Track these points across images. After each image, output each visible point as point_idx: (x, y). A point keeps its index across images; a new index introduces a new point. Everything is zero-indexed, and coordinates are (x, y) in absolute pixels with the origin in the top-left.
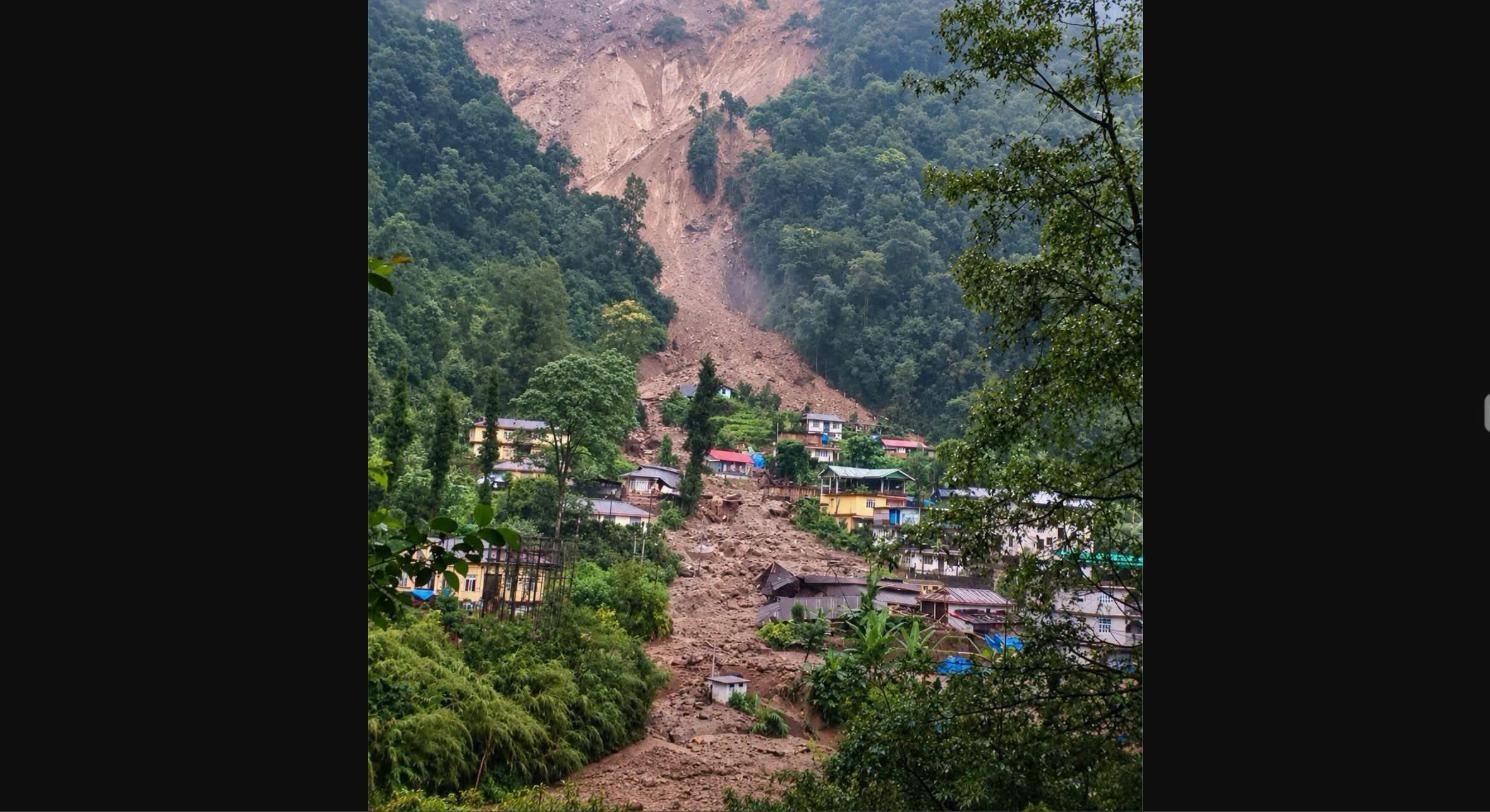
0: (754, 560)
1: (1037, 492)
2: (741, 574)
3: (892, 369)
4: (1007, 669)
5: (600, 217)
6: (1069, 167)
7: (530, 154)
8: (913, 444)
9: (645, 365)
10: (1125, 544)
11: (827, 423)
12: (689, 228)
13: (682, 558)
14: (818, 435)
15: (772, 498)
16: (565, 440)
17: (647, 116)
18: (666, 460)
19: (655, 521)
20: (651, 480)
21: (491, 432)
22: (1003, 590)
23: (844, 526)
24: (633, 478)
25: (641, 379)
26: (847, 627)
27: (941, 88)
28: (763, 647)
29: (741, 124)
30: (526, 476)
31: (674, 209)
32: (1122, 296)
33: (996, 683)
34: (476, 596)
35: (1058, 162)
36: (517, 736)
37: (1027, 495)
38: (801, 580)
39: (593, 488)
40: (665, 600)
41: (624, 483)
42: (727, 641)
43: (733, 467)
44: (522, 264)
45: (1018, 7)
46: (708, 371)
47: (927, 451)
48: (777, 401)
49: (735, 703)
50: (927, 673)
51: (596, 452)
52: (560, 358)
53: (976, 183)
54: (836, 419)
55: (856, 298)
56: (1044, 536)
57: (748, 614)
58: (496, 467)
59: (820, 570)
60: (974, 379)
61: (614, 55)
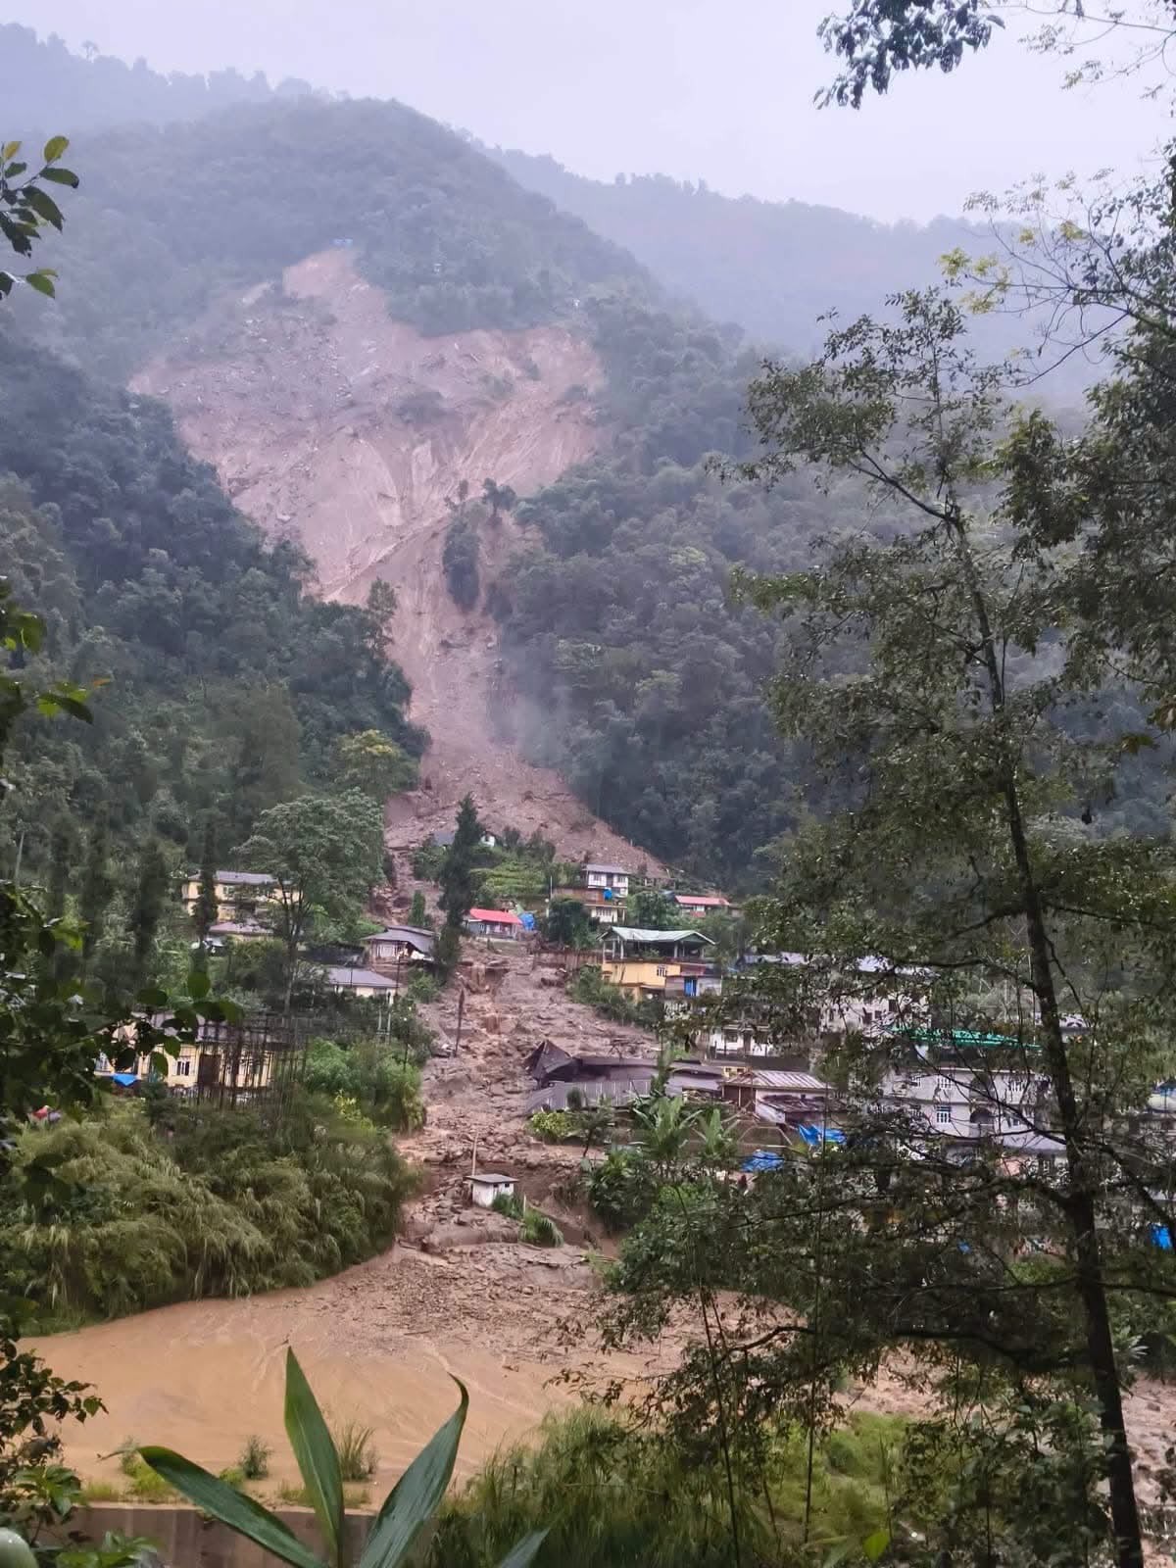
0: (524, 1038)
1: (862, 957)
2: (507, 1055)
3: (689, 812)
4: (827, 1164)
5: (338, 630)
6: (906, 570)
7: (253, 556)
8: (715, 901)
9: (393, 807)
10: (969, 1018)
11: (610, 876)
12: (445, 644)
13: (435, 1035)
14: (600, 889)
15: (544, 965)
16: (296, 897)
17: (396, 509)
18: (418, 919)
19: (403, 991)
20: (399, 944)
21: (208, 886)
22: (822, 1073)
23: (630, 997)
24: (378, 942)
25: (388, 823)
26: (633, 1115)
27: (751, 473)
28: (533, 1141)
29: (508, 519)
30: (251, 939)
31: (427, 620)
32: (969, 724)
33: (813, 1181)
34: (190, 1081)
35: (890, 563)
36: (235, 1249)
37: (849, 960)
38: (579, 1061)
39: (330, 955)
40: (417, 1086)
41: (367, 948)
42: (490, 1134)
43: (497, 929)
44: (244, 687)
45: (843, 378)
46: (467, 816)
47: (730, 909)
48: (551, 849)
49: (499, 1206)
50: (731, 1169)
51: (334, 911)
52: (291, 799)
53: (789, 589)
54: (621, 871)
55: (645, 726)
56: (872, 1008)
57: (515, 1101)
58: (213, 928)
59: (600, 1048)
60: (787, 822)
61: (355, 435)
